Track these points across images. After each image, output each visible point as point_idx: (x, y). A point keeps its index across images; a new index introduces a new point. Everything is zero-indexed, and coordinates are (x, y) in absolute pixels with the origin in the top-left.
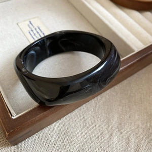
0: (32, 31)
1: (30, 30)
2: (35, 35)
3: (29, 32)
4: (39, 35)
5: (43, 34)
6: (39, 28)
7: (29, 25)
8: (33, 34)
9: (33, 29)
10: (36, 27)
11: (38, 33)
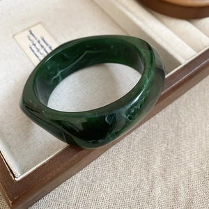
0: (34, 45)
1: (31, 44)
2: (38, 50)
3: (31, 48)
4: (45, 50)
5: (50, 48)
6: (43, 40)
7: (29, 37)
8: (35, 50)
9: (36, 42)
10: (39, 38)
11: (42, 47)
